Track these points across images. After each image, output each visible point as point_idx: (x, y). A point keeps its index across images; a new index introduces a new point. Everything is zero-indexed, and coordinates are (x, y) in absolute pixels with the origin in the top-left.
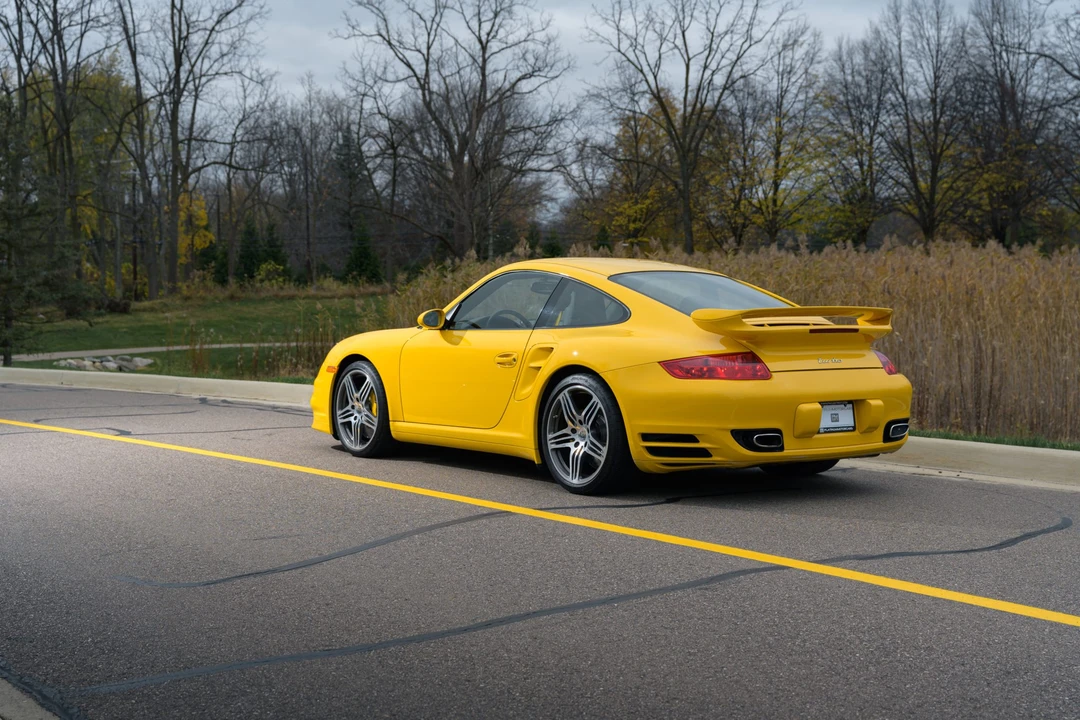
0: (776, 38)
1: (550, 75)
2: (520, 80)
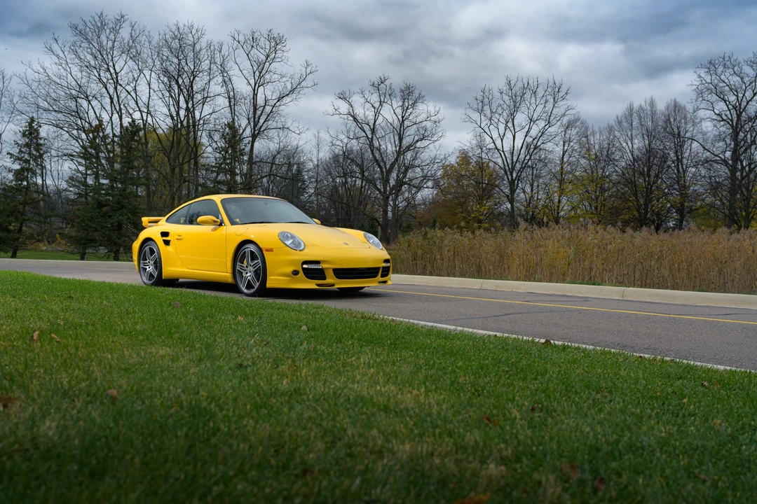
0: (564, 123)
1: (432, 139)
2: (417, 141)
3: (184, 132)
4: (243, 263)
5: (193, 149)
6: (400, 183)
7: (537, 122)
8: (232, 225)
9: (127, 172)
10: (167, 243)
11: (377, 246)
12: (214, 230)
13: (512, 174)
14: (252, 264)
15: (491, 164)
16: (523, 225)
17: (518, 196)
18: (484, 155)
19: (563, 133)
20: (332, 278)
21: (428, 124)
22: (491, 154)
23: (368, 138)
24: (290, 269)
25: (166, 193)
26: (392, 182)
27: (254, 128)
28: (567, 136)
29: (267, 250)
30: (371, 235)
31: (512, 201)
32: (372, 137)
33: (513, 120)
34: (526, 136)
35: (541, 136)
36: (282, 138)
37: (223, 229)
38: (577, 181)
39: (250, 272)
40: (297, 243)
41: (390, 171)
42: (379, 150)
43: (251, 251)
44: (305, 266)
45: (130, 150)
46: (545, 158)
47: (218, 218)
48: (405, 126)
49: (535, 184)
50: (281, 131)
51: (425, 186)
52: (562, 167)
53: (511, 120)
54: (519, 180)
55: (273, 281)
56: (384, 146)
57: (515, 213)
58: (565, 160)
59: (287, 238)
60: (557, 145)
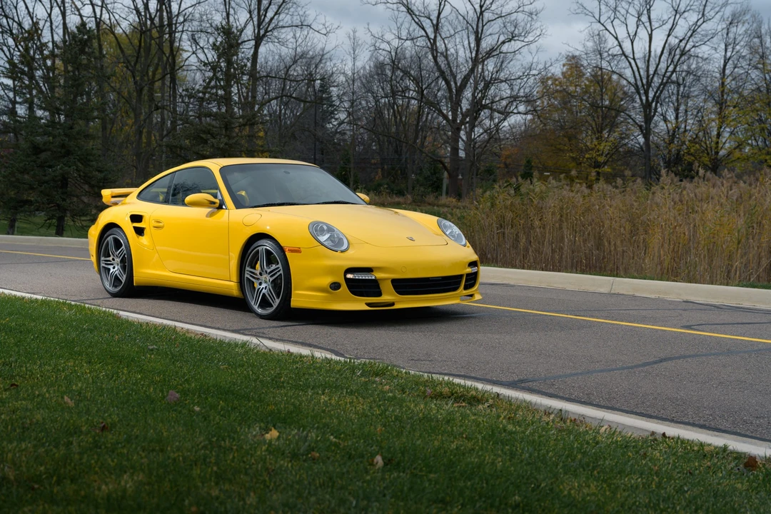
0: (726, 16)
1: (526, 40)
2: (504, 43)
3: (155, 33)
4: (254, 268)
5: (168, 59)
6: (477, 107)
7: (686, 14)
8: (237, 208)
9: (74, 100)
10: (140, 231)
11: (457, 239)
12: (210, 215)
13: (646, 93)
14: (269, 271)
15: (615, 77)
16: (666, 177)
17: (656, 126)
18: (604, 64)
19: (725, 31)
20: (390, 294)
21: (520, 16)
22: (616, 62)
23: (429, 39)
24: (327, 281)
25: (130, 122)
26: (465, 105)
27: (259, 25)
28: (731, 35)
29: (292, 251)
30: (448, 223)
31: (646, 132)
32: (435, 37)
33: (649, 11)
34: (669, 35)
35: (691, 35)
36: (300, 40)
37: (223, 213)
38: (747, 103)
39: (266, 282)
40: (337, 240)
41: (460, 89)
42: (446, 57)
43: (266, 250)
44: (350, 276)
45: (78, 67)
46: (698, 68)
47: (215, 197)
48: (485, 20)
49: (682, 108)
50: (298, 30)
51: (515, 111)
52: (723, 83)
53: (645, 12)
54: (657, 102)
55: (302, 298)
56: (452, 51)
57: (652, 152)
58: (728, 72)
59: (322, 231)
60: (716, 49)
